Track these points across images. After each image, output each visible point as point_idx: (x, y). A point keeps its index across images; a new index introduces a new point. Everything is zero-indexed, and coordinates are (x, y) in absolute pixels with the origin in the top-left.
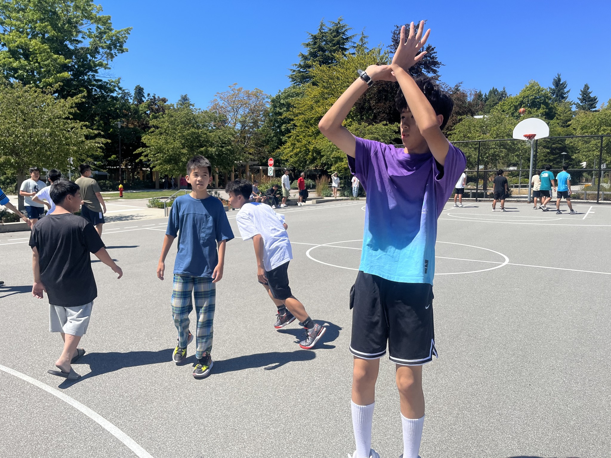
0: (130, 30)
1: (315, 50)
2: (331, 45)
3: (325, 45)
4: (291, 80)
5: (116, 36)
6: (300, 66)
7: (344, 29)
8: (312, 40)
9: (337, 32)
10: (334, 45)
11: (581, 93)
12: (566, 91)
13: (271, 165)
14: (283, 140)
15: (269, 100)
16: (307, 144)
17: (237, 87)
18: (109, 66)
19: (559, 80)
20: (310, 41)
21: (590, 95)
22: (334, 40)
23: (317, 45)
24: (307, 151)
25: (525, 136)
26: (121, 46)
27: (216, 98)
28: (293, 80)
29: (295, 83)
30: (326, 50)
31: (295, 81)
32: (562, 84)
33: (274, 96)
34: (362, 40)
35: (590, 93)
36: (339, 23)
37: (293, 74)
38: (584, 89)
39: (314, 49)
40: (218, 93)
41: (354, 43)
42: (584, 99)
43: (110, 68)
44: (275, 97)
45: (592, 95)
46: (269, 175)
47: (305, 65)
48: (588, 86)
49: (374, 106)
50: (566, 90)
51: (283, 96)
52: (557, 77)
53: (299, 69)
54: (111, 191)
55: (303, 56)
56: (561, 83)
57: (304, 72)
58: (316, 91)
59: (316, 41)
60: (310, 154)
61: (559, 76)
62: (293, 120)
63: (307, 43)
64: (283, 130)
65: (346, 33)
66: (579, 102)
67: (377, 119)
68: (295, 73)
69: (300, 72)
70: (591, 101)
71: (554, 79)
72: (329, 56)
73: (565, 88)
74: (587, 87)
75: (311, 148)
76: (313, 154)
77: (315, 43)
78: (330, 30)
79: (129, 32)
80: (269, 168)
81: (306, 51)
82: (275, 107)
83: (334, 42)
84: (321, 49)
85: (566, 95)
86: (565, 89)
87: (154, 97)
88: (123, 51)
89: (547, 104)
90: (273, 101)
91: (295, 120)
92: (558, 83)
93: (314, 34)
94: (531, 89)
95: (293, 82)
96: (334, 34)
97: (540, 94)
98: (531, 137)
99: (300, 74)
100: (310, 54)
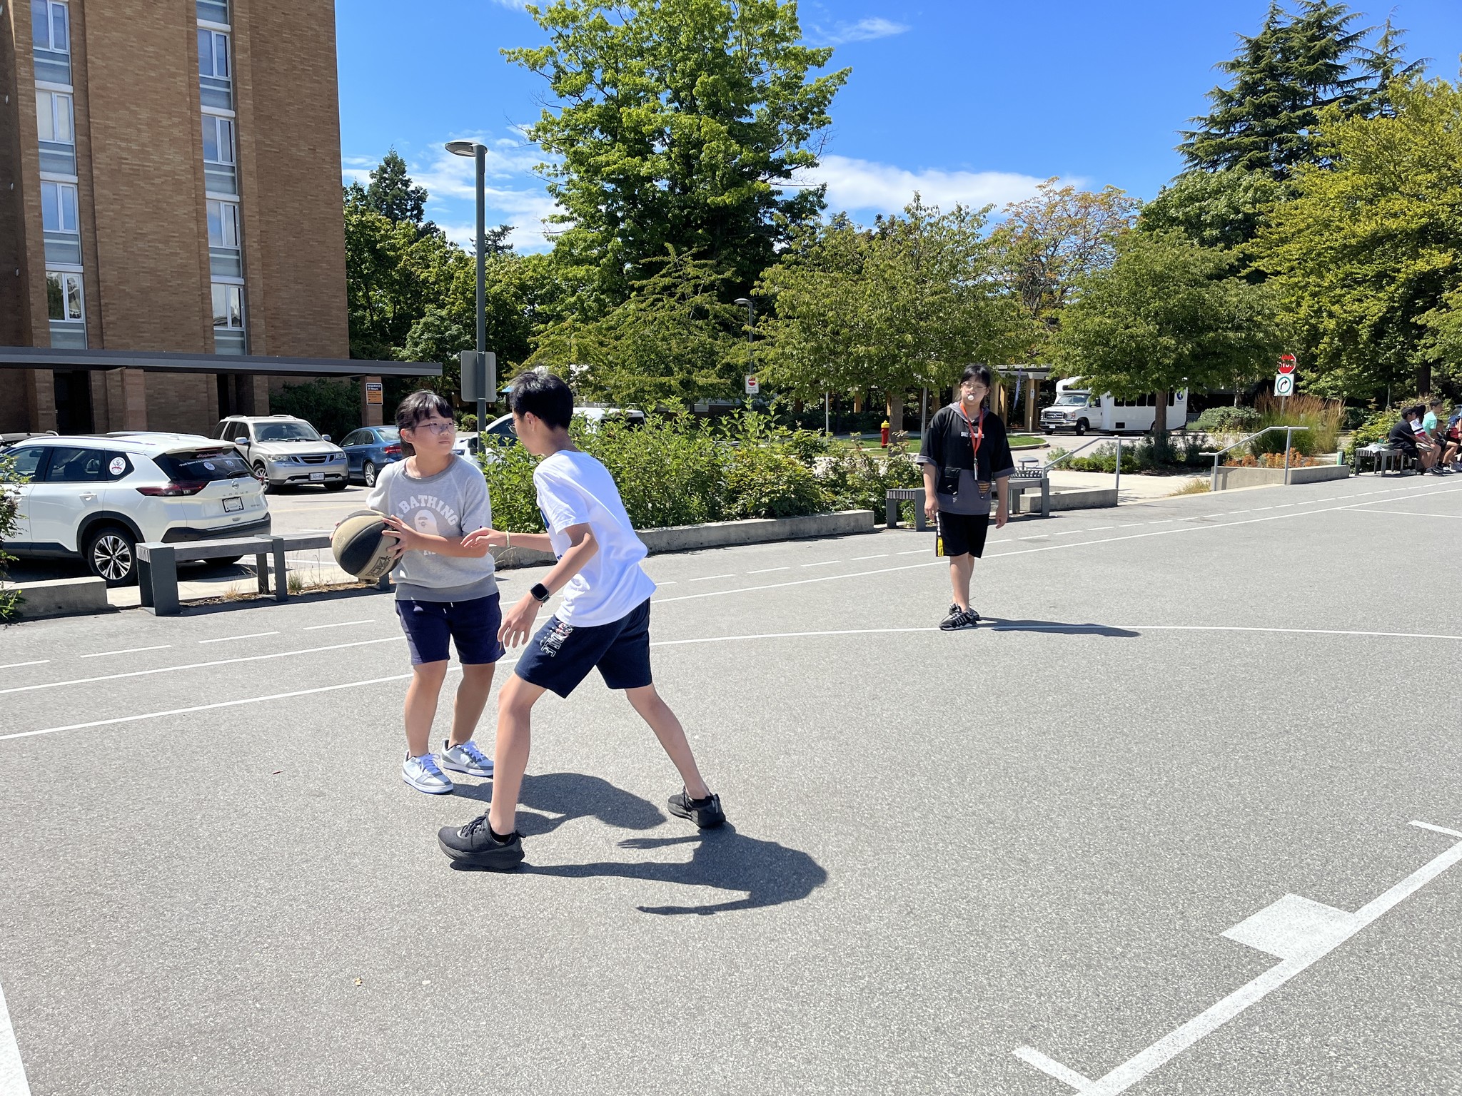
0: (846, 75)
7: (1338, 19)
9: (1319, 26)
13: (1285, 370)
26: (820, 113)
29: (1197, 165)
31: (1196, 158)
34: (1386, 41)
37: (1189, 142)
39: (1253, 73)
41: (1364, 50)
47: (1225, 117)
51: (1173, 200)
53: (1208, 128)
55: (1222, 94)
57: (1223, 135)
59: (1259, 53)
63: (1232, 61)
65: (1344, 27)
68: (1194, 141)
77: (1257, 60)
78: (1300, 22)
83: (1312, 53)
90: (1147, 213)
93: (1254, 37)
96: (1311, 31)
99: (1213, 143)
100: (1241, 89)
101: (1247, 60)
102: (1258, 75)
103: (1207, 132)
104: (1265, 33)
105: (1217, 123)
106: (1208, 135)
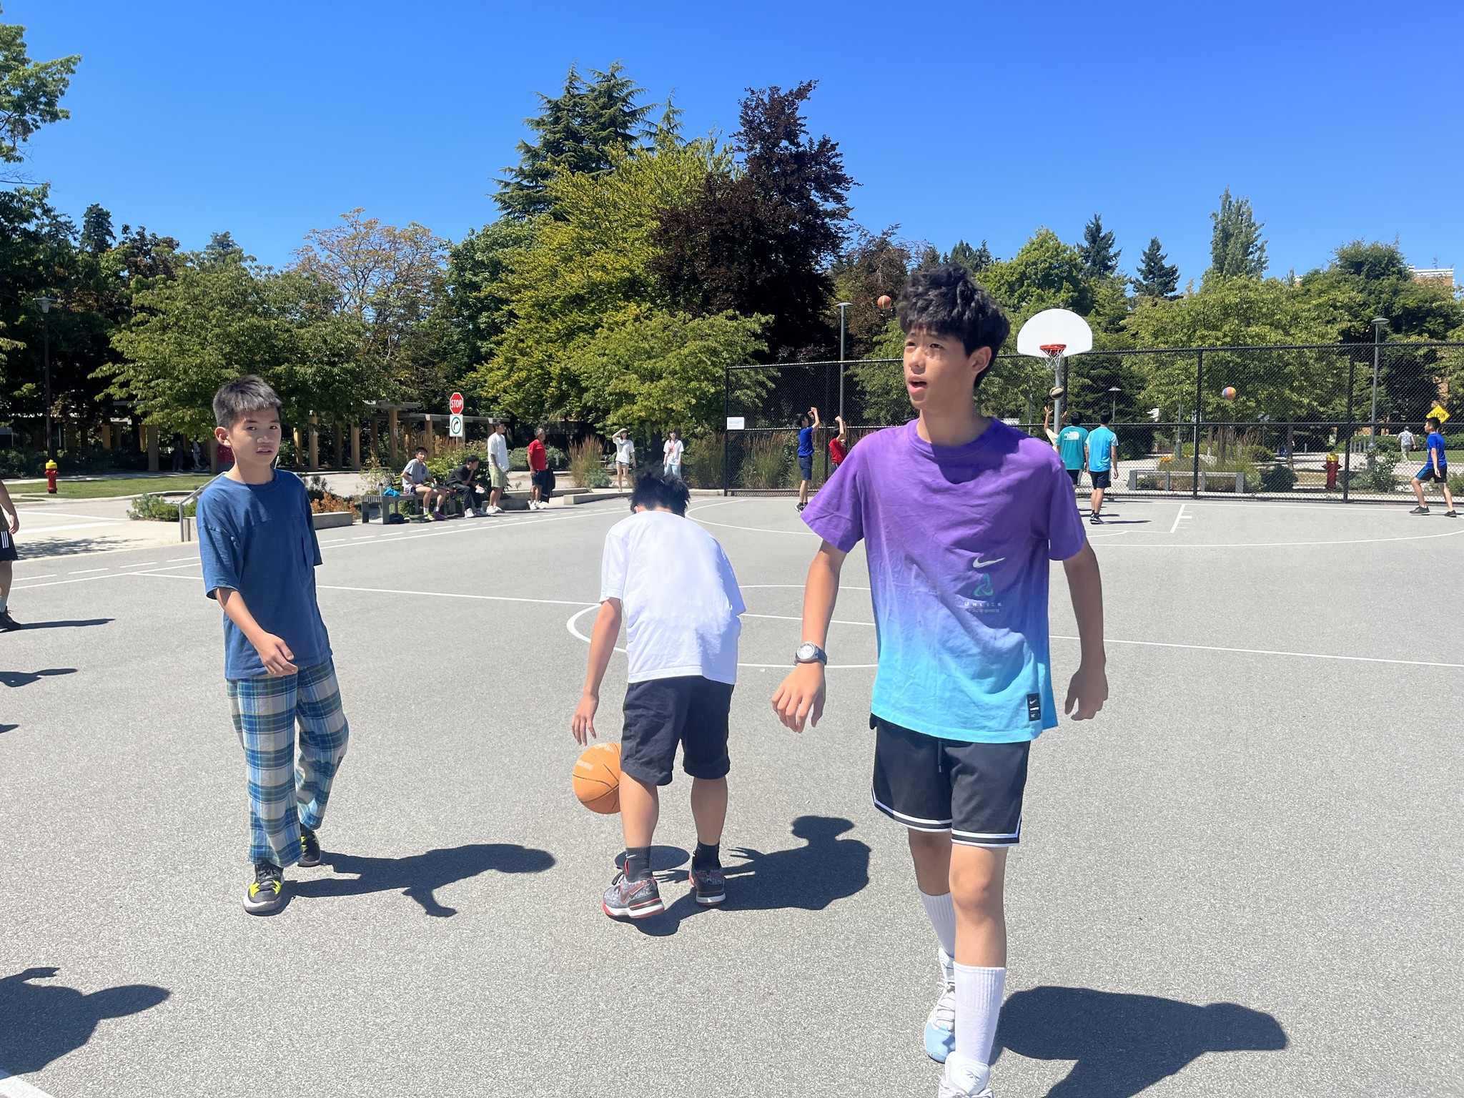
0: (74, 64)
1: (558, 136)
2: (594, 125)
3: (580, 125)
4: (499, 205)
5: (38, 78)
6: (521, 172)
7: (626, 92)
8: (549, 112)
9: (610, 96)
10: (603, 127)
11: (1144, 258)
12: (1112, 254)
13: (456, 410)
14: (482, 350)
15: (447, 253)
16: (543, 361)
17: (363, 219)
18: (17, 154)
19: (1098, 229)
20: (545, 114)
21: (1163, 262)
22: (601, 116)
23: (562, 125)
24: (546, 378)
25: (1044, 348)
26: (51, 103)
27: (309, 242)
28: (506, 205)
29: (509, 214)
30: (583, 138)
31: (509, 207)
32: (1104, 238)
33: (459, 244)
34: (668, 118)
35: (1163, 258)
36: (613, 75)
37: (504, 191)
38: (1149, 250)
39: (555, 133)
40: (314, 232)
41: (651, 124)
42: (1151, 272)
43: (20, 159)
44: (460, 247)
45: (1167, 264)
46: (452, 434)
47: (533, 171)
48: (1158, 243)
49: (703, 272)
50: (1112, 251)
51: (481, 243)
52: (1094, 221)
53: (519, 179)
54: (24, 477)
55: (528, 149)
56: (1102, 235)
57: (533, 187)
58: (564, 234)
59: (559, 114)
60: (554, 384)
61: (1097, 221)
62: (507, 302)
63: (537, 119)
64: (482, 326)
65: (630, 100)
66: (1141, 278)
67: (712, 305)
68: (508, 190)
69: (521, 187)
70: (1166, 275)
71: (1088, 227)
72: (590, 153)
73: (1110, 246)
74: (1155, 245)
75: (555, 370)
76: (560, 383)
77: (557, 121)
78: (593, 90)
79: (73, 67)
80: (452, 417)
81: (536, 139)
82: (461, 269)
83: (603, 120)
84: (572, 135)
85: (1114, 263)
86: (1110, 250)
87: (142, 235)
88: (55, 116)
89: (1074, 282)
90: (456, 255)
91: (513, 301)
92: (1094, 234)
93: (554, 99)
94: (1042, 247)
95: (505, 212)
96: (602, 100)
97: (1060, 258)
98: (1053, 350)
99: (524, 193)
100: (545, 145)
101: (549, 119)
103: (518, 183)
104: (565, 97)
106: (519, 187)
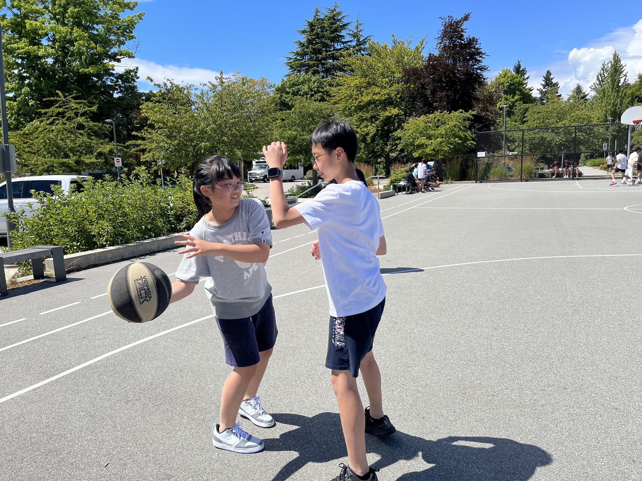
3: (321, 32)
6: (297, 54)
7: (340, 16)
8: (308, 27)
9: (334, 19)
11: (544, 79)
12: (526, 78)
19: (520, 66)
23: (314, 33)
30: (322, 38)
31: (292, 68)
34: (357, 27)
35: (552, 79)
36: (335, 9)
37: (289, 61)
38: (546, 75)
41: (350, 30)
42: (547, 85)
45: (554, 81)
47: (302, 52)
48: (550, 72)
51: (287, 85)
55: (300, 43)
56: (521, 69)
59: (313, 28)
61: (519, 63)
63: (303, 30)
65: (342, 20)
66: (542, 88)
70: (554, 86)
71: (515, 66)
73: (525, 74)
81: (303, 39)
83: (332, 30)
85: (526, 82)
90: (278, 89)
92: (518, 70)
93: (310, 21)
96: (331, 21)
99: (299, 62)
100: (307, 41)
101: (308, 30)
102: (313, 37)
103: (296, 58)
104: (314, 20)
105: (300, 55)
106: (296, 60)
